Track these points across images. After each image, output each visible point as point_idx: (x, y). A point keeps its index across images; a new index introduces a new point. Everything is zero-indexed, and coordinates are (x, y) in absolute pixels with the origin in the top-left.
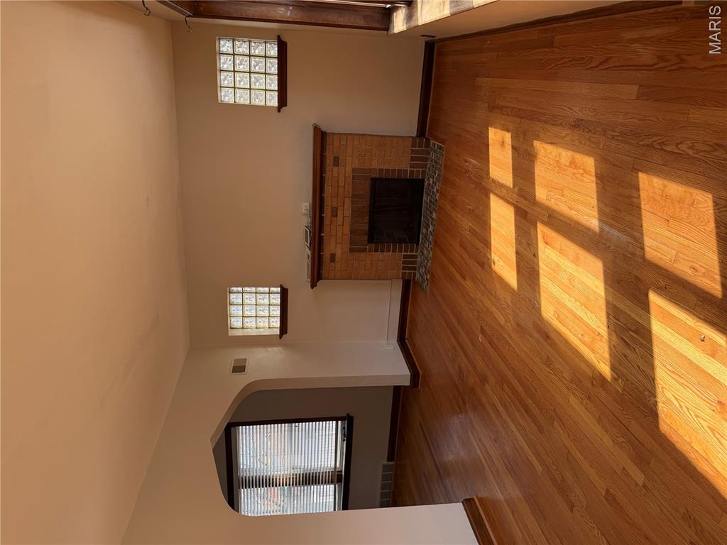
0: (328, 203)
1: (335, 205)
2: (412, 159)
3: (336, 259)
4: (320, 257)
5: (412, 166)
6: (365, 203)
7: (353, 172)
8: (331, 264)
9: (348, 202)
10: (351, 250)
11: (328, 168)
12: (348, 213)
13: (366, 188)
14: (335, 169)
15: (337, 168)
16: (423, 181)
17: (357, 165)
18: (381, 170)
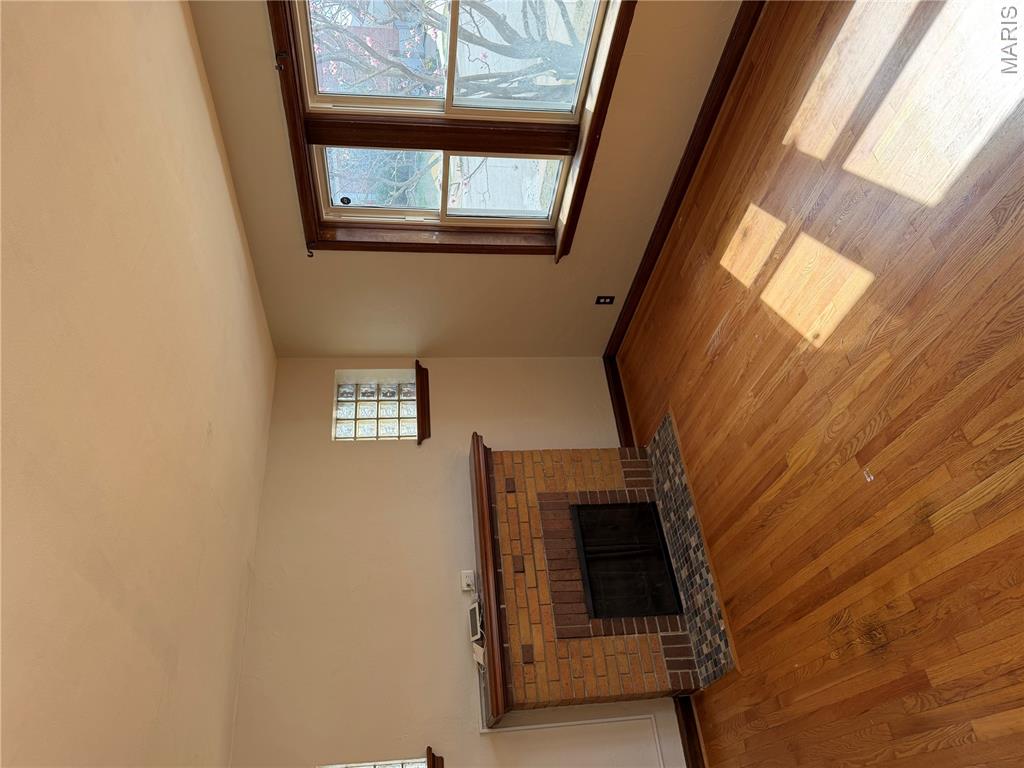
0: (505, 548)
1: (517, 552)
2: (627, 474)
3: (536, 658)
4: (504, 653)
5: (629, 484)
6: (569, 545)
7: (539, 499)
8: (528, 668)
9: (539, 546)
10: (561, 637)
11: (499, 497)
12: (543, 564)
13: (564, 522)
14: (511, 497)
15: (512, 495)
16: (654, 505)
17: (542, 488)
18: (582, 494)
